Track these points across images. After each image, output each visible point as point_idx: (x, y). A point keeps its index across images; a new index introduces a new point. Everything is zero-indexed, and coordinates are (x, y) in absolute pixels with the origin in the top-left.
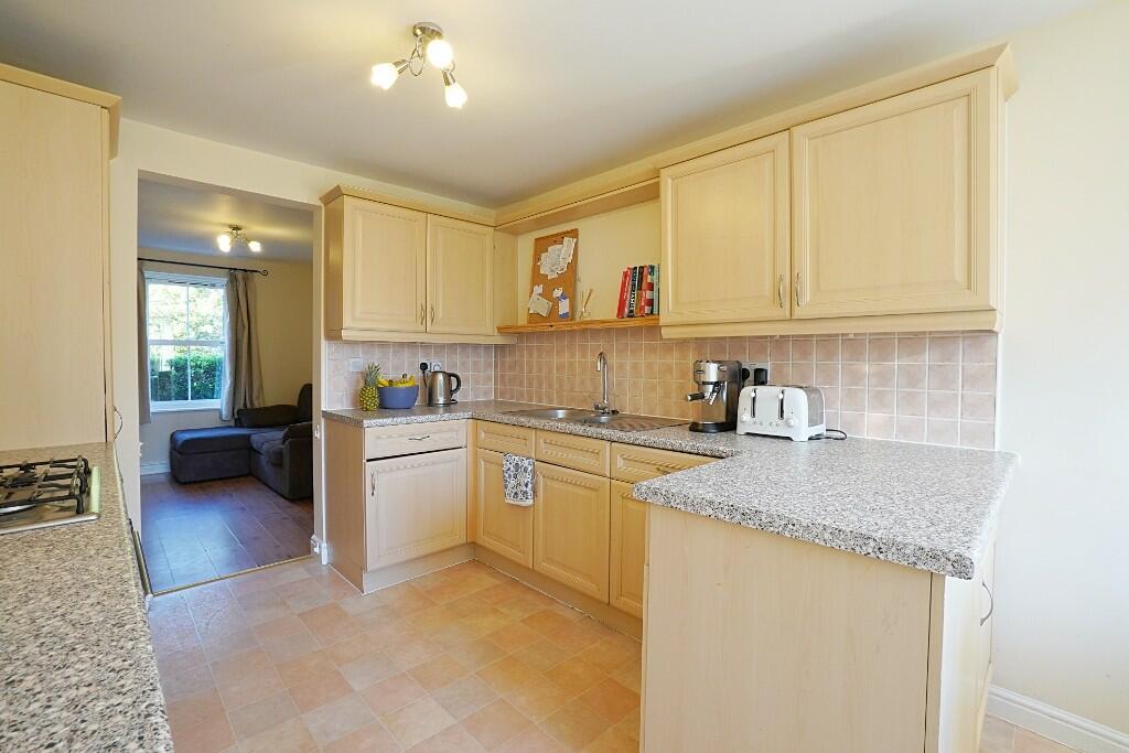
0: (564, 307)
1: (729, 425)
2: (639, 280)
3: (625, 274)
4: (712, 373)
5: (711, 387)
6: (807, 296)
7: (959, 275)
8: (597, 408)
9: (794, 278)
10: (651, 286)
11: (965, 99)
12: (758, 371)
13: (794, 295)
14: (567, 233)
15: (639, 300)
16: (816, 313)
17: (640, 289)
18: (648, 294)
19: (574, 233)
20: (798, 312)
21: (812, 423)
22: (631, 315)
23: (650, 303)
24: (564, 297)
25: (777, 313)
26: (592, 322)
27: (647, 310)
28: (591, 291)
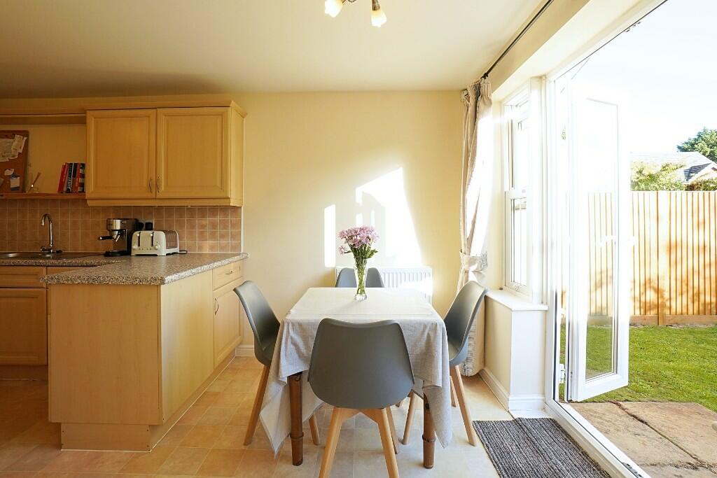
0: (15, 182)
1: (126, 252)
2: (74, 172)
3: (64, 167)
4: (117, 225)
5: (117, 232)
6: (163, 188)
7: (219, 184)
8: (44, 250)
9: (157, 180)
10: (83, 176)
11: (221, 117)
12: (147, 224)
13: (157, 187)
14: (19, 132)
15: (74, 182)
16: (167, 196)
17: (74, 176)
18: (80, 180)
19: (25, 134)
20: (159, 195)
21: (168, 247)
22: (68, 191)
23: (82, 185)
24: (14, 175)
25: (149, 195)
26: (40, 194)
27: (79, 189)
28: (39, 174)
